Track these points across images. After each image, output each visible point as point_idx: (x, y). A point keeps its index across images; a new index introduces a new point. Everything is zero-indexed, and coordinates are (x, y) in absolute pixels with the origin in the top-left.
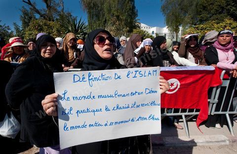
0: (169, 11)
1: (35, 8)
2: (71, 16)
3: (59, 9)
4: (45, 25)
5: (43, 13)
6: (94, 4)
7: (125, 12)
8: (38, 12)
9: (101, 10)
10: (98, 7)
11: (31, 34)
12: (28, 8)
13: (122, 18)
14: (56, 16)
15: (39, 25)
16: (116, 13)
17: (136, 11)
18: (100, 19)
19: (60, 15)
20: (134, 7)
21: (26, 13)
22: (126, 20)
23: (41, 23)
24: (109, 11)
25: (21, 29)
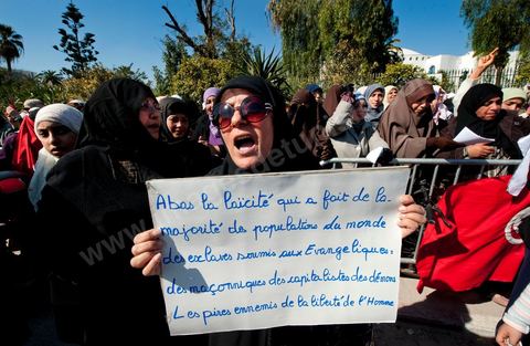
0: (483, 13)
1: (185, 35)
2: (248, 44)
3: (227, 33)
4: (205, 66)
5: (198, 43)
6: (296, 16)
7: (367, 26)
8: (190, 42)
9: (311, 27)
10: (306, 20)
11: (181, 86)
12: (174, 36)
13: (358, 40)
14: (221, 49)
15: (196, 69)
16: (345, 31)
17: (393, 21)
18: (309, 46)
19: (229, 44)
20: (389, 12)
21: (171, 48)
22: (369, 44)
23: (199, 65)
24: (330, 27)
25: (164, 76)
